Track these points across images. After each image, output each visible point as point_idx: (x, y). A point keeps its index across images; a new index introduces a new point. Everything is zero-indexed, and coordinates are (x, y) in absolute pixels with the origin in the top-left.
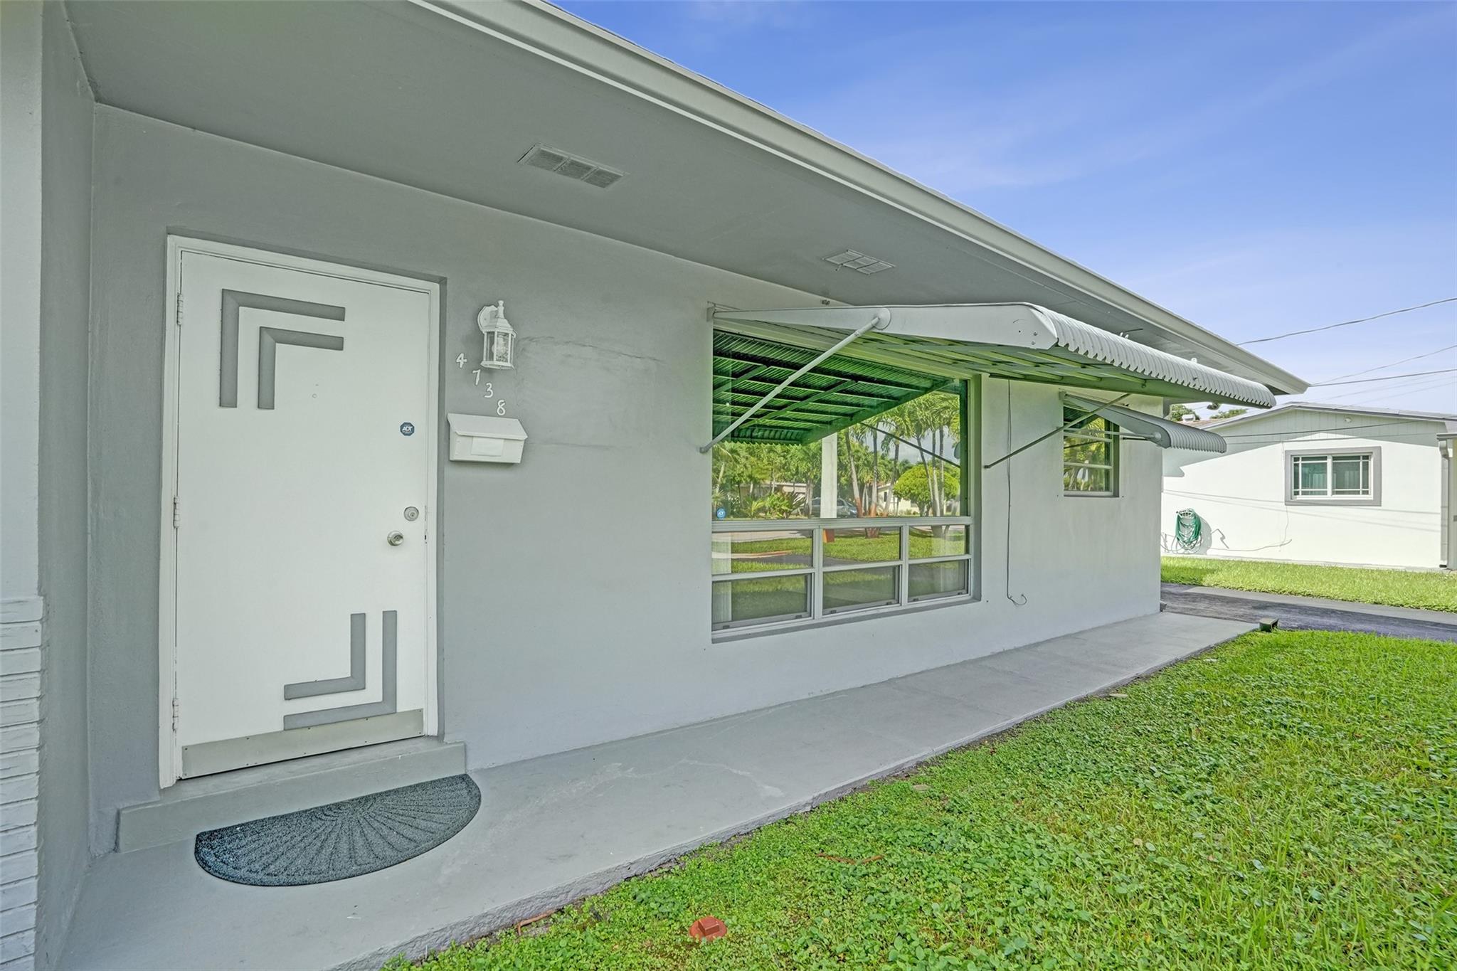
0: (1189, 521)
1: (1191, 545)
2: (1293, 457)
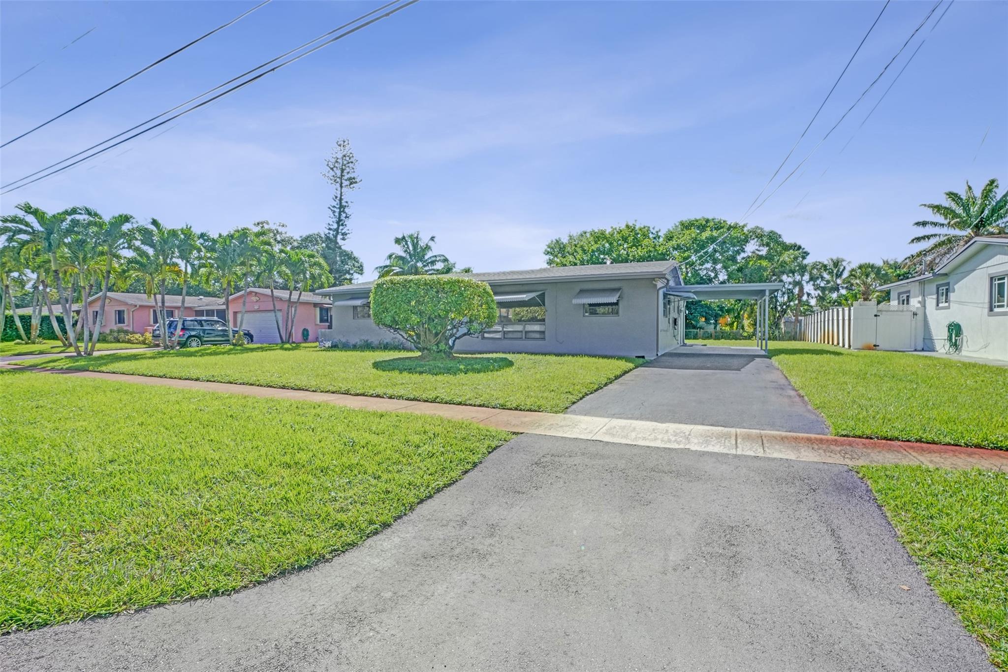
1: (955, 347)
2: (993, 279)
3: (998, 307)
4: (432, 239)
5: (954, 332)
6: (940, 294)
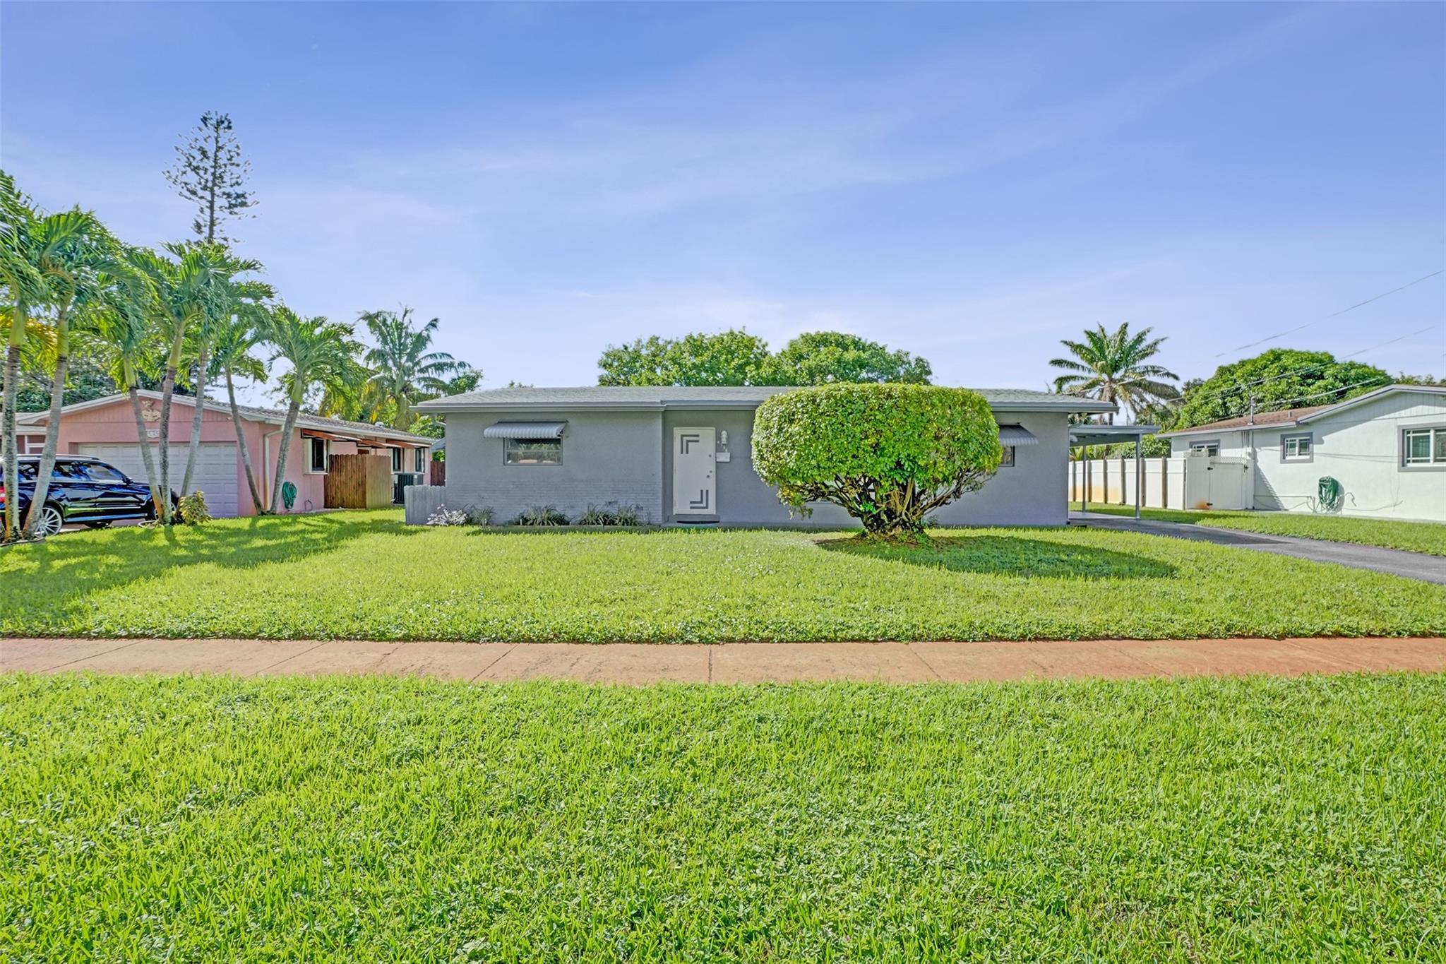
0: (1329, 484)
1: (1331, 505)
2: (1405, 431)
3: (1414, 461)
4: (433, 324)
5: (1331, 489)
6: (1286, 447)
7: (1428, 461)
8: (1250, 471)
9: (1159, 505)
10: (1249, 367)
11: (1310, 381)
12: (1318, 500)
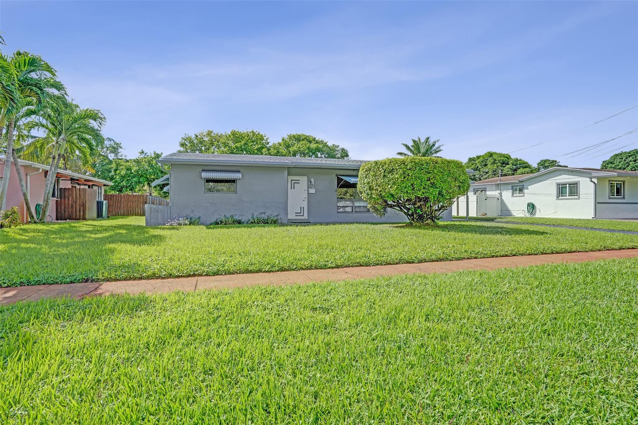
0: (531, 205)
1: (531, 213)
2: (558, 185)
3: (562, 196)
5: (532, 207)
6: (514, 190)
7: (566, 196)
8: (500, 200)
9: (465, 215)
10: (481, 159)
11: (504, 165)
12: (526, 212)
